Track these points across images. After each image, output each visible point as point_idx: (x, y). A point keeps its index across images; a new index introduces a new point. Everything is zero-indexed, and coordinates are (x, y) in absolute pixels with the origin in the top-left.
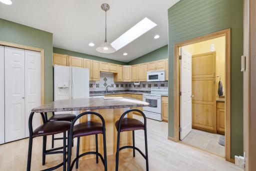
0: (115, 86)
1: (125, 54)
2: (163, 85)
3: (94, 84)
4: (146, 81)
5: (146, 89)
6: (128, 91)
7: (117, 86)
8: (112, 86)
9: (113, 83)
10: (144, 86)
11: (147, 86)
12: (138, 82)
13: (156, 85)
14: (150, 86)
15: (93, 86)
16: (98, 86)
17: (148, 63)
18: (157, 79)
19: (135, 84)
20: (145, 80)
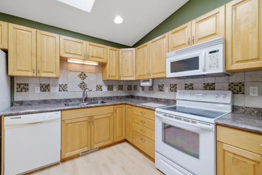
0: (105, 89)
1: (118, 20)
2: (209, 87)
3: (55, 85)
4: (165, 78)
5: (166, 95)
6: (132, 97)
7: (110, 88)
8: (99, 88)
9: (101, 82)
10: (161, 88)
11: (167, 89)
12: (148, 81)
13: (189, 87)
14: (174, 88)
15: (52, 88)
16: (63, 88)
17: (170, 33)
18: (197, 68)
19: (143, 84)
20: (162, 75)
